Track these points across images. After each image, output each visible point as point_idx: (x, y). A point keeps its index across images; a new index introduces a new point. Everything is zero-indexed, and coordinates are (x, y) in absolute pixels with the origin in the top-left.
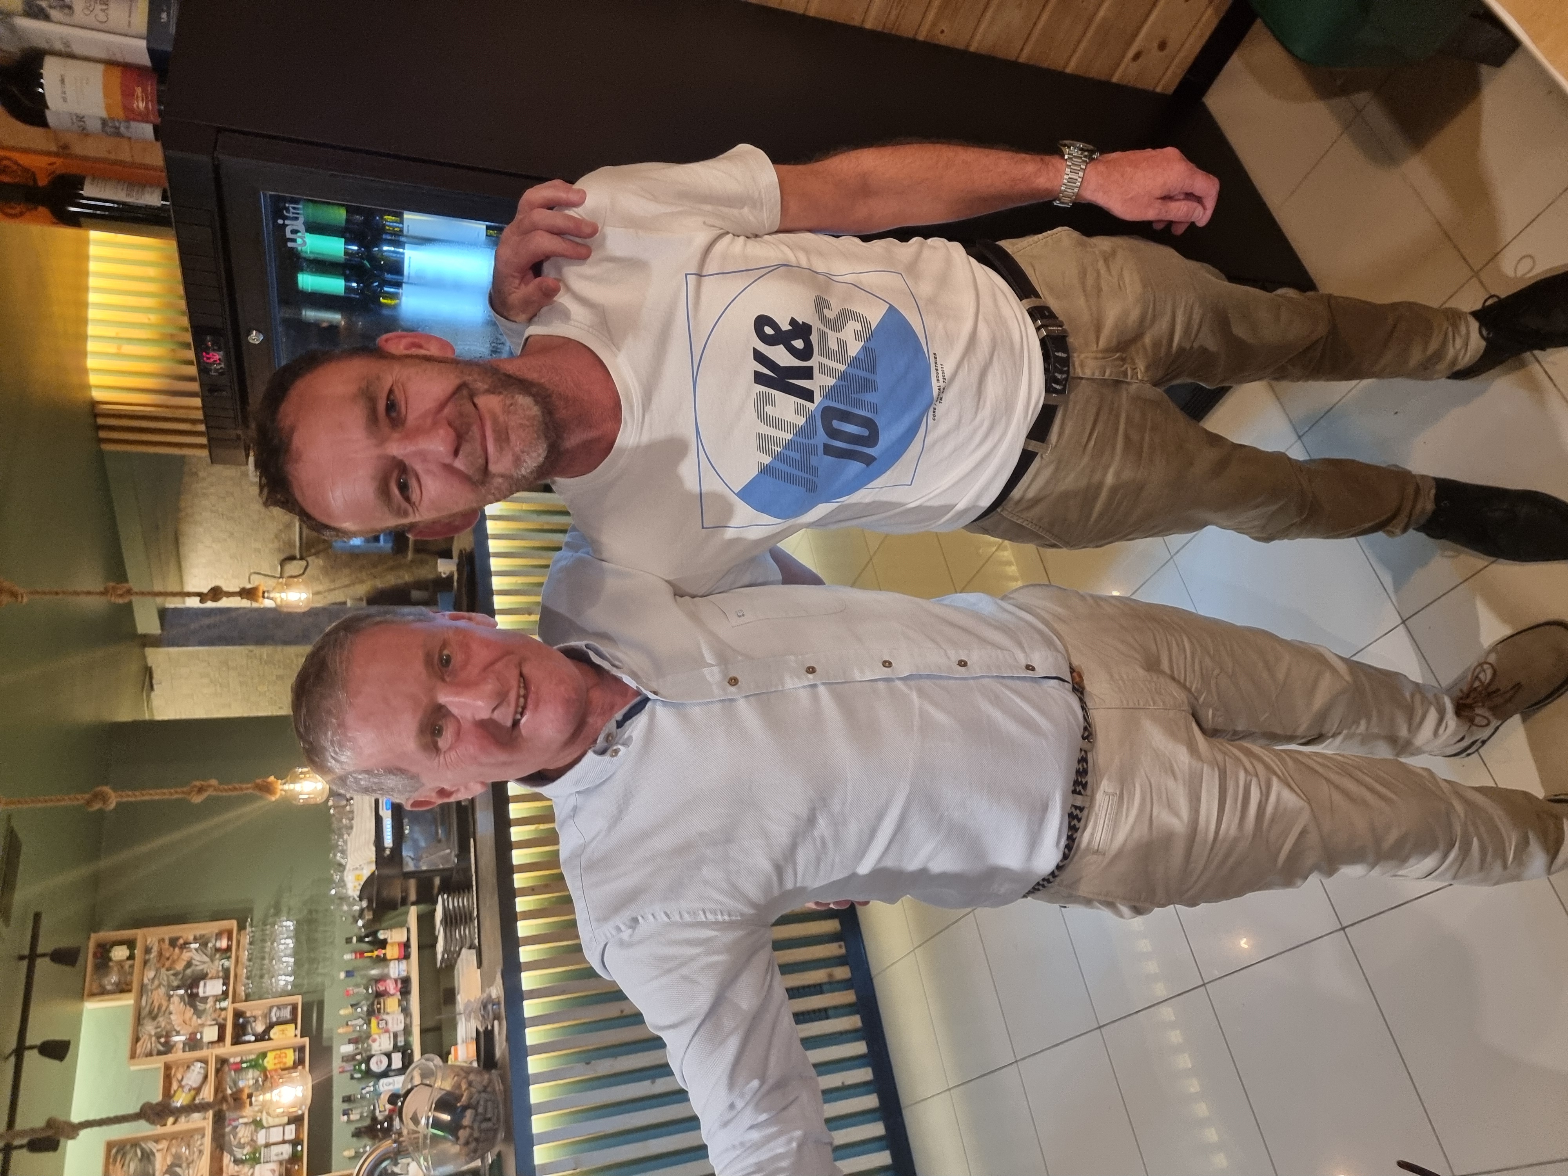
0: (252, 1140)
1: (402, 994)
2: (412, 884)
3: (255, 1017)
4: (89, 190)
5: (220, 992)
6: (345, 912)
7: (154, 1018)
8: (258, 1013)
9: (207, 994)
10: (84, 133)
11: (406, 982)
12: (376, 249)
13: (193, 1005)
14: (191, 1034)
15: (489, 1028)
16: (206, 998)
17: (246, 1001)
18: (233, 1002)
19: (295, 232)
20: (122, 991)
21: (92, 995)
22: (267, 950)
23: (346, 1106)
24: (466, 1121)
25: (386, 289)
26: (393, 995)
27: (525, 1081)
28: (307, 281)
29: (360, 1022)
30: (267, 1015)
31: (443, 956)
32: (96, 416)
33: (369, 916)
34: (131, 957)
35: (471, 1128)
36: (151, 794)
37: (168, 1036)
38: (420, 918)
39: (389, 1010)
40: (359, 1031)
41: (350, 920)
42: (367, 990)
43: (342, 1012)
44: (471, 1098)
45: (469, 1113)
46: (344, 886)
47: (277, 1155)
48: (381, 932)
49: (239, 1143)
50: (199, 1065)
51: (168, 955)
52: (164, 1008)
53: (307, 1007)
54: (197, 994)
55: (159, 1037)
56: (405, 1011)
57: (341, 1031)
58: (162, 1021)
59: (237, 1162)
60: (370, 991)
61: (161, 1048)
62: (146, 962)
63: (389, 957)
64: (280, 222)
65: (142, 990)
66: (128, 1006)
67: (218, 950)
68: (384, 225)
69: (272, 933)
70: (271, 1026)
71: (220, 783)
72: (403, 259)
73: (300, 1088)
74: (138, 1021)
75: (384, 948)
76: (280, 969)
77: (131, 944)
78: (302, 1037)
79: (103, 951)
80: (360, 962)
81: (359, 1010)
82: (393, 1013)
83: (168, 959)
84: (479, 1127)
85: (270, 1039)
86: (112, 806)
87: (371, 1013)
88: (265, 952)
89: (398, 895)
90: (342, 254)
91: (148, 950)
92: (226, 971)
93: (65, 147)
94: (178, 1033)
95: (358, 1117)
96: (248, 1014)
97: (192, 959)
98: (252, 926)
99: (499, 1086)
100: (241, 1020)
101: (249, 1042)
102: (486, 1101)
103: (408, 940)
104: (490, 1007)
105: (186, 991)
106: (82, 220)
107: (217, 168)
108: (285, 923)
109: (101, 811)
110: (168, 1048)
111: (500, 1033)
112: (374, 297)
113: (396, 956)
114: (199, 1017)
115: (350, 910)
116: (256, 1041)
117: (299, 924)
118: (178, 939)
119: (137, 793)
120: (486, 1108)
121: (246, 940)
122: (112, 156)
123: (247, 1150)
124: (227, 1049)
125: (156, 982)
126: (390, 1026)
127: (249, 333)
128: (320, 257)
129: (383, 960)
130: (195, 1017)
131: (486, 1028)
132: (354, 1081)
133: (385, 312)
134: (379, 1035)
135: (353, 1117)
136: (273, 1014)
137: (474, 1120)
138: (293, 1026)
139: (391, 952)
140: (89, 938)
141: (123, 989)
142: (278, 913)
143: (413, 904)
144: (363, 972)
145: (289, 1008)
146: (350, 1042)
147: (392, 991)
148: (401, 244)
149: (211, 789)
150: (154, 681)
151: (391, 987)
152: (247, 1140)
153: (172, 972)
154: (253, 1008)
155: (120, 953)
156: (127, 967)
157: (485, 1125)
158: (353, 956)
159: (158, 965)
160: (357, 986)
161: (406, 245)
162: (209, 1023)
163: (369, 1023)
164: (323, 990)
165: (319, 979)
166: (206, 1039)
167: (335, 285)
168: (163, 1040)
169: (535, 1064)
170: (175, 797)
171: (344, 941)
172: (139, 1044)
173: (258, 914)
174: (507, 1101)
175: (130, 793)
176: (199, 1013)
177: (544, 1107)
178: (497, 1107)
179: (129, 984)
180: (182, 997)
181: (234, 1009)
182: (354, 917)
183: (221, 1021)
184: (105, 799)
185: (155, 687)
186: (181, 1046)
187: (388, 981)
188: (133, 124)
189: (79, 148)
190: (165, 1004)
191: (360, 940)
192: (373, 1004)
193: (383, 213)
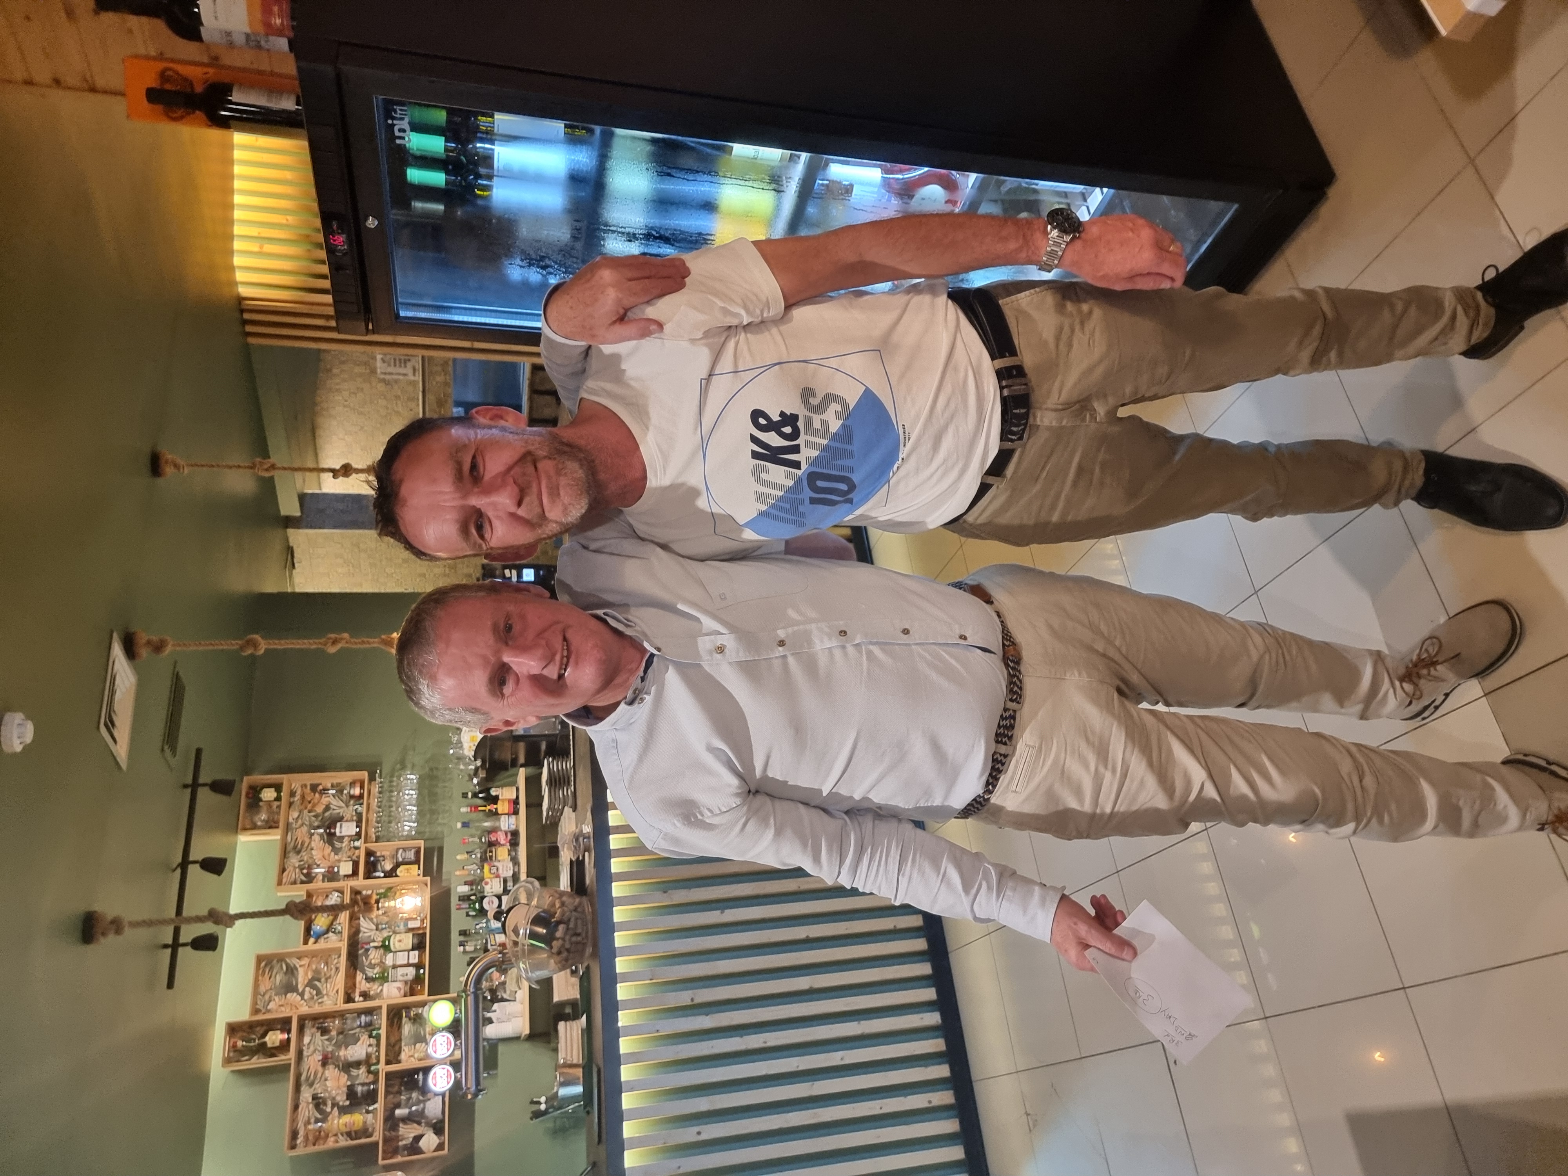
0: (381, 962)
1: (511, 845)
2: (521, 748)
3: (383, 856)
4: (236, 96)
5: (354, 833)
6: (461, 770)
7: (298, 852)
8: (386, 853)
9: (343, 834)
10: (231, 45)
11: (515, 834)
12: (471, 146)
13: (331, 844)
14: (329, 867)
15: (581, 858)
16: (343, 837)
17: (376, 842)
18: (365, 843)
19: (402, 130)
20: (271, 827)
21: (245, 829)
22: (394, 799)
23: (462, 938)
24: (559, 934)
25: (479, 181)
26: (503, 845)
27: (609, 902)
28: (415, 175)
29: (475, 867)
30: (394, 856)
31: (548, 813)
32: (242, 311)
33: (482, 774)
34: (278, 799)
35: (563, 939)
36: (293, 643)
37: (310, 868)
38: (528, 779)
39: (499, 858)
40: (473, 875)
41: (467, 778)
42: (481, 839)
43: (459, 857)
44: (563, 915)
45: (561, 928)
46: (461, 747)
47: (403, 975)
48: (493, 789)
49: (370, 963)
50: (336, 894)
51: (309, 799)
52: (306, 845)
53: (429, 852)
54: (335, 833)
55: (302, 869)
56: (515, 861)
57: (457, 873)
58: (305, 855)
59: (369, 979)
60: (483, 840)
61: (304, 878)
62: (291, 804)
63: (500, 811)
64: (390, 122)
65: (288, 828)
66: (277, 840)
67: (352, 797)
68: (478, 126)
69: (398, 784)
70: (398, 865)
71: (352, 637)
72: (493, 154)
73: (419, 899)
74: (285, 854)
75: (496, 804)
76: (404, 816)
77: (278, 788)
78: (424, 876)
79: (255, 792)
80: (474, 815)
81: (474, 856)
82: (504, 860)
83: (310, 802)
84: (570, 940)
85: (397, 876)
86: (262, 651)
87: (484, 859)
88: (391, 801)
89: (508, 757)
90: (442, 150)
91: (292, 794)
92: (359, 815)
93: (216, 58)
94: (318, 866)
95: (472, 949)
96: (378, 854)
97: (330, 803)
98: (381, 777)
99: (588, 909)
100: (372, 859)
101: (379, 877)
102: (576, 919)
103: (517, 797)
104: (581, 839)
105: (325, 831)
106: (232, 123)
107: (338, 77)
108: (408, 776)
109: (252, 656)
110: (309, 878)
111: (589, 863)
112: (470, 188)
113: (506, 811)
114: (336, 854)
115: (467, 769)
116: (385, 877)
117: (421, 779)
118: (318, 785)
119: (283, 642)
120: (576, 925)
121: (375, 789)
122: (255, 66)
123: (377, 970)
124: (360, 882)
125: (300, 822)
126: (500, 871)
127: (366, 219)
128: (424, 153)
129: (495, 814)
130: (333, 853)
131: (578, 858)
132: (469, 918)
133: (480, 202)
134: (491, 878)
135: (468, 948)
136: (399, 855)
137: (566, 933)
138: (417, 866)
139: (502, 807)
140: (242, 781)
141: (271, 825)
142: (403, 767)
143: (522, 766)
144: (477, 824)
145: (413, 851)
146: (466, 883)
147: (503, 842)
148: (492, 142)
149: (343, 642)
150: (295, 560)
151: (502, 838)
152: (377, 961)
153: (313, 814)
154: (382, 849)
155: (268, 794)
156: (275, 807)
157: (574, 939)
158: (469, 809)
159: (301, 807)
160: (472, 836)
161: (496, 142)
162: (344, 859)
163: (482, 868)
164: (442, 839)
165: (439, 829)
166: (342, 872)
167: (437, 178)
168: (305, 871)
169: (618, 889)
170: (313, 647)
171: (461, 795)
172: (285, 874)
173: (386, 769)
174: (594, 922)
175: (276, 642)
176: (336, 851)
177: (625, 926)
178: (587, 925)
179: (277, 822)
180: (321, 835)
181: (366, 848)
182: (469, 775)
183: (354, 858)
184: (256, 646)
185: (296, 565)
186: (321, 877)
187: (499, 833)
188: (272, 38)
189: (227, 60)
190: (307, 840)
191: (475, 795)
192: (485, 852)
193: (476, 114)
